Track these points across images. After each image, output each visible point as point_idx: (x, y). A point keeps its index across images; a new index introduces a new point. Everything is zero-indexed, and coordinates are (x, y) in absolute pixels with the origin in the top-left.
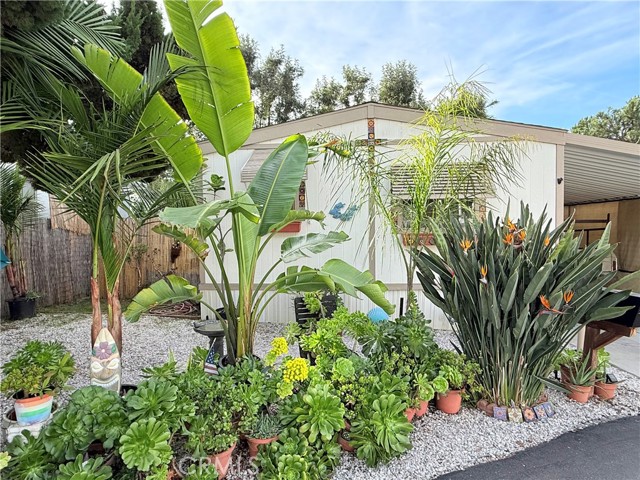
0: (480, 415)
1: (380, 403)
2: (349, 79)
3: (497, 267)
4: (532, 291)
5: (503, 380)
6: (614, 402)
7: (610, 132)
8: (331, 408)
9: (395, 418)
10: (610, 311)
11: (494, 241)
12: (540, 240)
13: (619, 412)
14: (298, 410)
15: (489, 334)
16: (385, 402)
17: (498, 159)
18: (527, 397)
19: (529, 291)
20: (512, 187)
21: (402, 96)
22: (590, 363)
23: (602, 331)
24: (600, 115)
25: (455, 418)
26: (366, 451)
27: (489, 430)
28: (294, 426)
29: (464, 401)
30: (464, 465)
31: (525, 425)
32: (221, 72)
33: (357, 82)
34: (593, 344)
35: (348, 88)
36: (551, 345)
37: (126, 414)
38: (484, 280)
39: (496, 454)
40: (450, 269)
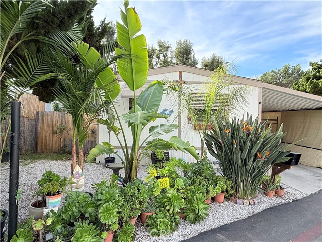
0: (232, 203)
1: (196, 197)
2: (161, 46)
3: (240, 140)
4: (254, 151)
5: (241, 188)
6: (283, 197)
7: (276, 79)
8: (179, 199)
9: (202, 203)
10: (283, 159)
11: (239, 129)
12: (256, 130)
13: (285, 200)
14: (165, 200)
15: (236, 169)
16: (198, 196)
17: (238, 94)
18: (250, 195)
19: (252, 151)
20: (244, 107)
21: (185, 56)
22: (274, 181)
23: (279, 168)
24: (272, 71)
25: (222, 204)
26: (190, 217)
27: (236, 209)
28: (163, 207)
29: (225, 197)
30: (229, 222)
31: (250, 206)
32: (137, 57)
33: (164, 48)
34: (275, 173)
35: (160, 51)
36: (260, 173)
37: (95, 202)
38: (235, 146)
39: (241, 217)
40: (221, 141)
